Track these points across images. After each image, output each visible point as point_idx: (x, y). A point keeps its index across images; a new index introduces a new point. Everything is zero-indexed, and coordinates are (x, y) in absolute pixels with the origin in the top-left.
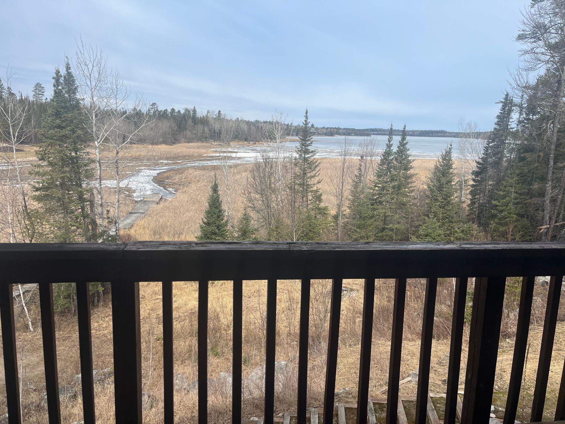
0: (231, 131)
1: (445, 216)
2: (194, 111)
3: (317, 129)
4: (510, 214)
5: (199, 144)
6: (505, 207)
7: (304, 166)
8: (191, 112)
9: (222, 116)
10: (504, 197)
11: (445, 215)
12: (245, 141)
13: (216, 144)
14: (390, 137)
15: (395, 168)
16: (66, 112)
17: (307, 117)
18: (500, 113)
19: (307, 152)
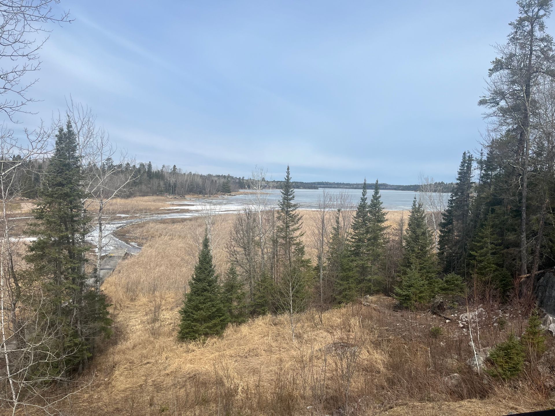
0: (186, 185)
1: (423, 267)
2: (150, 166)
3: (268, 182)
4: (490, 263)
5: (155, 198)
6: (483, 258)
7: (287, 219)
8: (146, 167)
9: (177, 171)
10: (482, 248)
11: (422, 265)
12: (200, 194)
13: (171, 197)
14: (364, 191)
15: (370, 220)
16: (68, 169)
17: (288, 173)
18: (460, 169)
19: (289, 206)
